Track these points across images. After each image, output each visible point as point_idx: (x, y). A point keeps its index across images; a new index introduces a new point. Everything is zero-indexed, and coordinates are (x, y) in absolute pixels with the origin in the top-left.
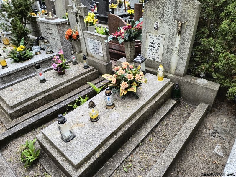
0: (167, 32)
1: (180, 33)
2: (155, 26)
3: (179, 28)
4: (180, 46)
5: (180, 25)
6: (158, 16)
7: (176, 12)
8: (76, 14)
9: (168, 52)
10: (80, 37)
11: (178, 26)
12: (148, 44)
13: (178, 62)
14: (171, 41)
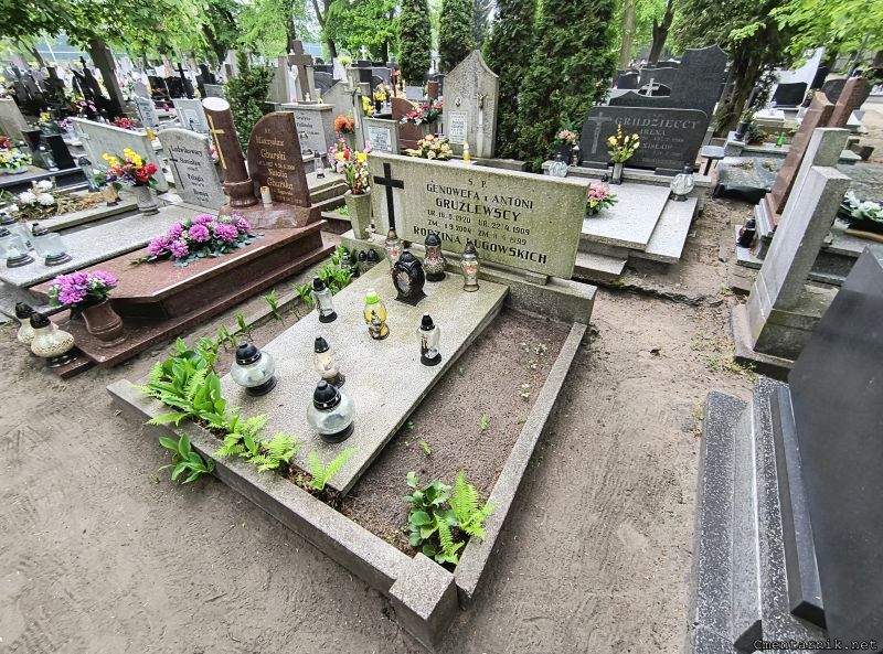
0: (470, 107)
1: (482, 107)
2: (456, 102)
3: (481, 102)
4: (483, 123)
5: (481, 98)
6: (458, 90)
7: (477, 85)
11: (479, 100)
12: (452, 124)
13: (484, 142)
14: (475, 117)
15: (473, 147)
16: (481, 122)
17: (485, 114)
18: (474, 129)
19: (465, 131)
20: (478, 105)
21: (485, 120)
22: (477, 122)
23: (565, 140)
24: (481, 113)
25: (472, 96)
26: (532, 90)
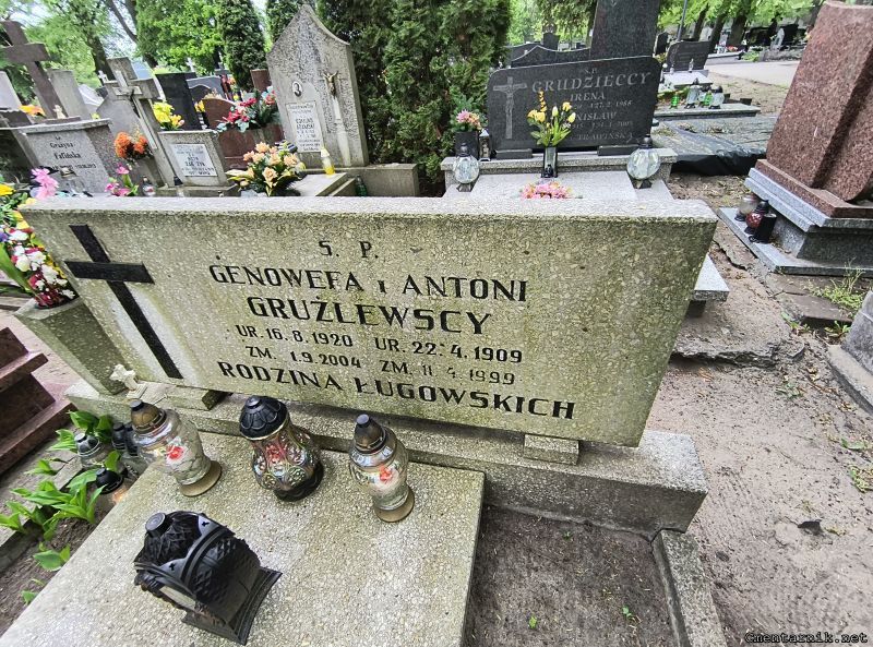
0: (317, 96)
1: (334, 93)
2: (295, 90)
3: (331, 84)
4: (342, 116)
5: (330, 79)
6: (294, 72)
7: (319, 60)
8: (132, 97)
9: (329, 131)
10: (153, 147)
11: (328, 82)
12: (294, 124)
13: (350, 143)
14: (327, 110)
15: (335, 154)
16: (338, 115)
17: (342, 103)
18: (331, 126)
19: (318, 131)
20: (328, 91)
21: (344, 111)
22: (332, 117)
23: (466, 125)
24: (335, 103)
25: (317, 78)
26: (403, 59)
